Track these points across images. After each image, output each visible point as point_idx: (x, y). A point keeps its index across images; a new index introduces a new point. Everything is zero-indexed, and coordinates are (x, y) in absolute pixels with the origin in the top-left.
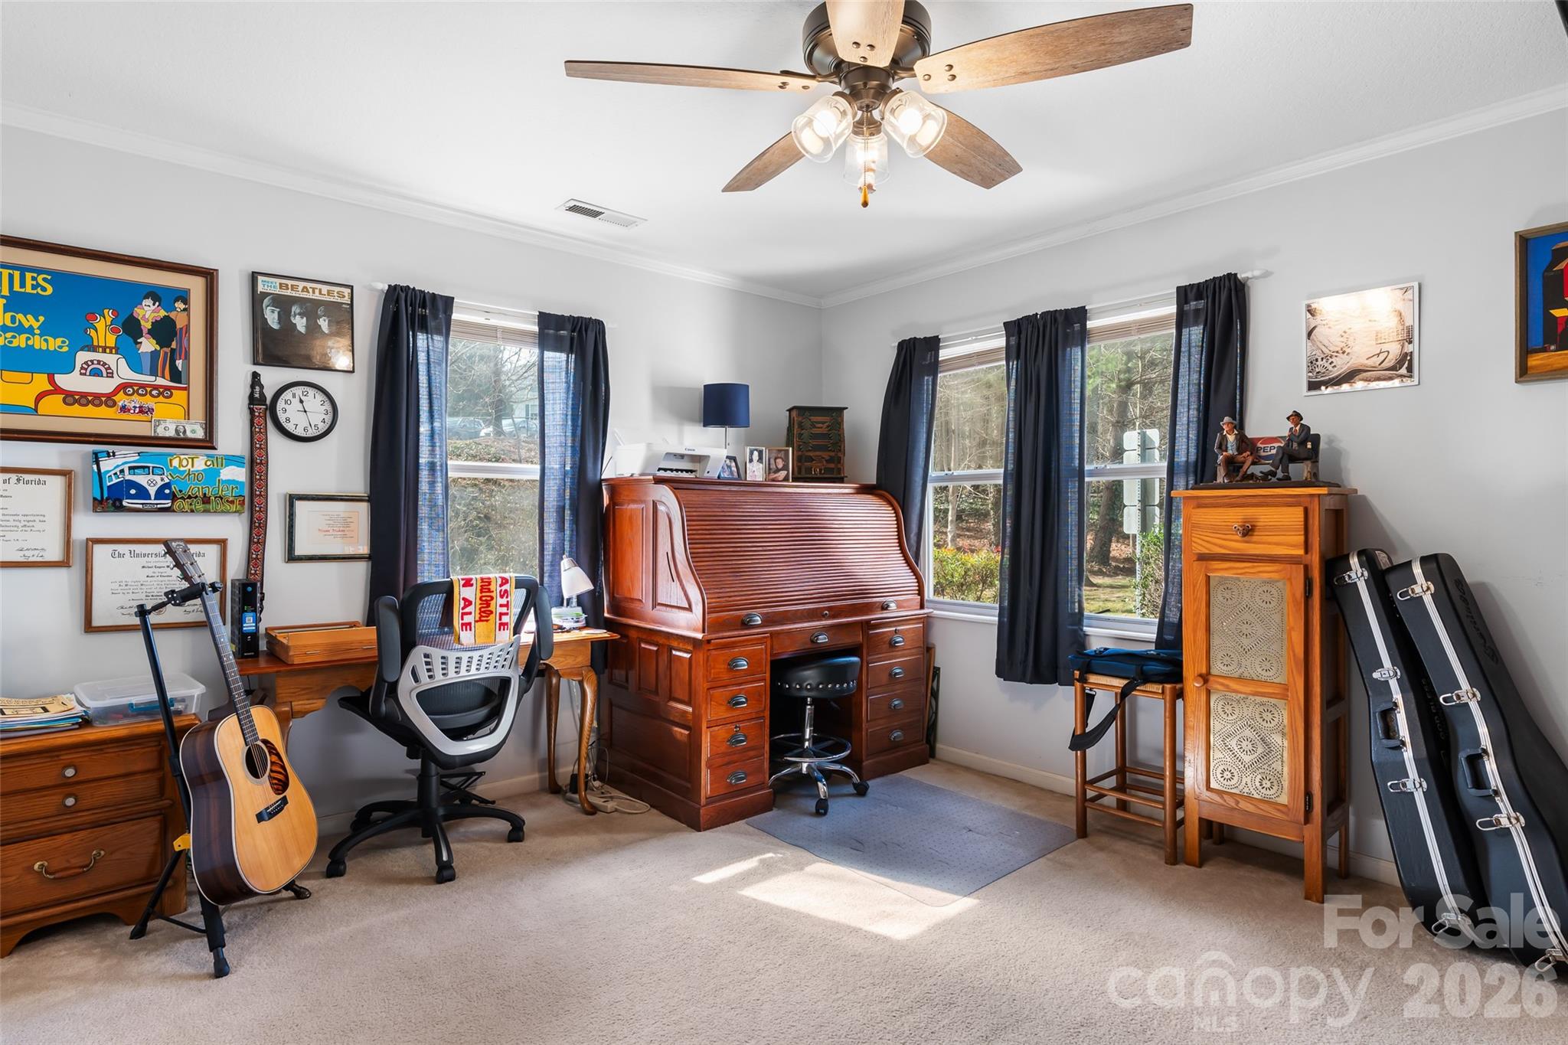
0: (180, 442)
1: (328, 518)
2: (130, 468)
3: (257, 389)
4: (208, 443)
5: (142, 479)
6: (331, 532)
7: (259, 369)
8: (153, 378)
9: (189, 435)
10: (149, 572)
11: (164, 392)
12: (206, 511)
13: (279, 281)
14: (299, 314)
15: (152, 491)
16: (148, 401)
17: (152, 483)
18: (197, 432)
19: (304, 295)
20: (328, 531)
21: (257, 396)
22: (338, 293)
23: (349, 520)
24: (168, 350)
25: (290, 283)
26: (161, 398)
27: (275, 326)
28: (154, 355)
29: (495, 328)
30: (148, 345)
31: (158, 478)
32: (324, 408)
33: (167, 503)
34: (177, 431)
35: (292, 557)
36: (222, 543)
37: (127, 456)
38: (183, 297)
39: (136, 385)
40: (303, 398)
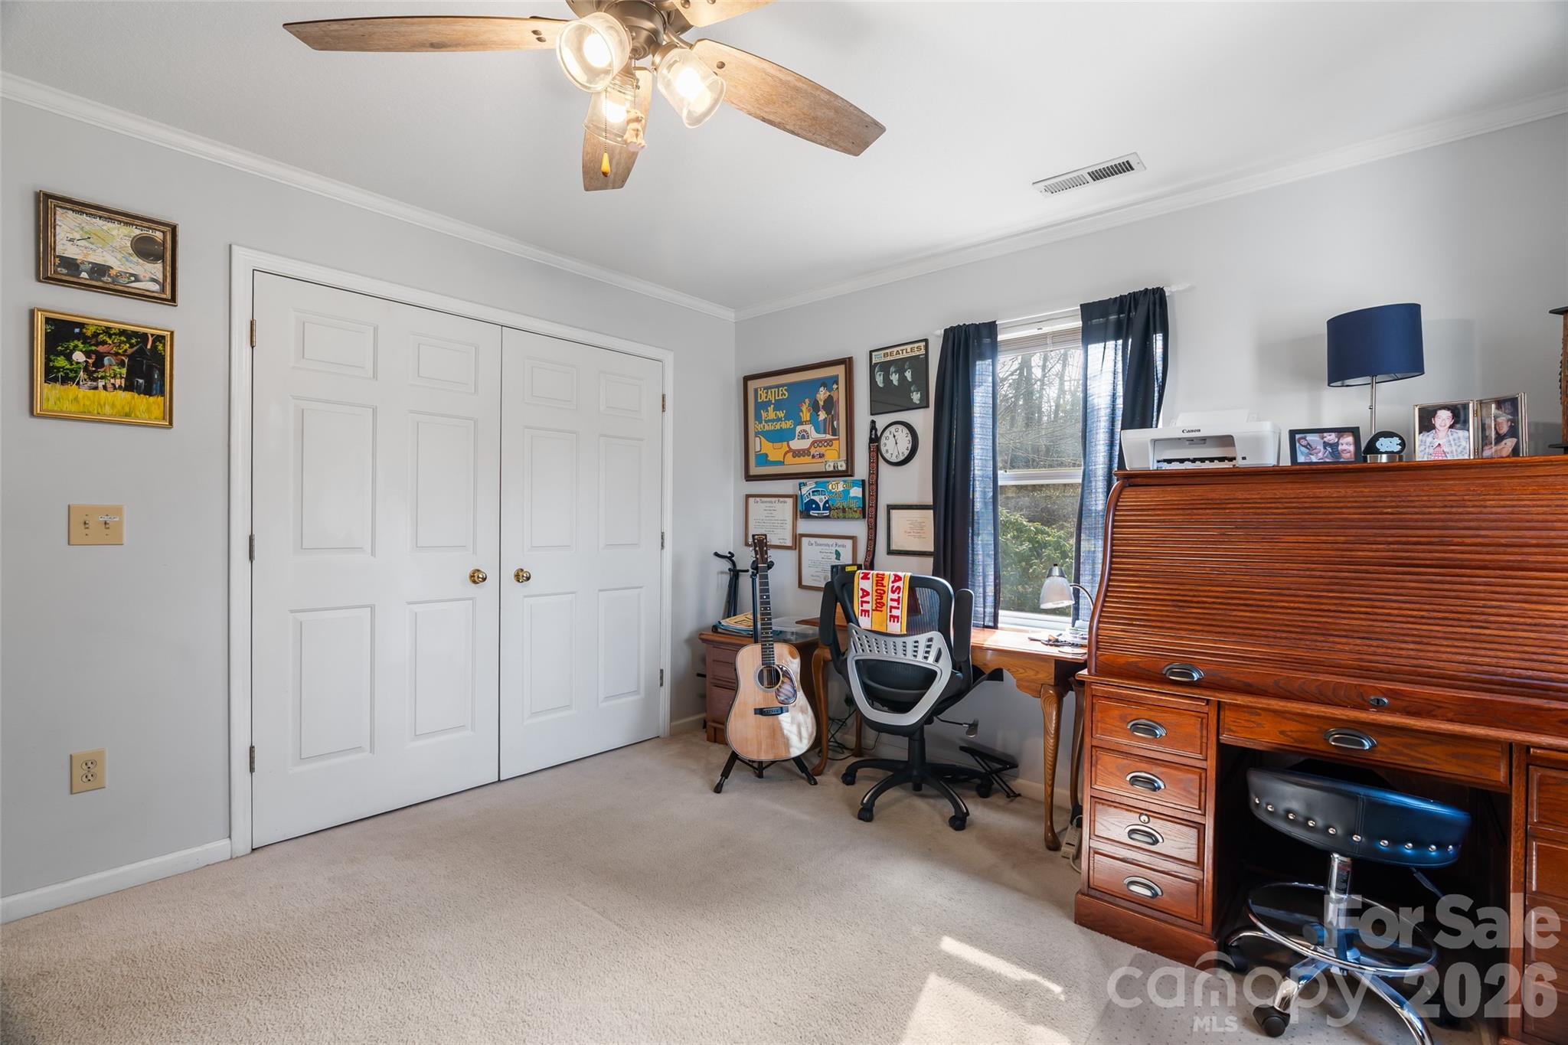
0: (836, 474)
1: (910, 522)
2: (813, 492)
3: (874, 432)
4: (848, 473)
5: (817, 498)
6: (912, 534)
7: (875, 418)
8: (824, 435)
9: (840, 468)
10: (823, 555)
11: (829, 442)
12: (844, 518)
13: (883, 352)
14: (895, 372)
15: (821, 505)
16: (822, 450)
17: (821, 500)
18: (842, 466)
19: (898, 357)
20: (910, 533)
21: (873, 437)
22: (917, 348)
23: (923, 524)
24: (830, 416)
25: (888, 351)
26: (828, 447)
27: (881, 385)
28: (825, 419)
29: (1045, 336)
30: (822, 415)
31: (823, 497)
32: (908, 438)
33: (827, 513)
34: (834, 467)
35: (890, 552)
36: (853, 538)
37: (811, 485)
38: (835, 380)
39: (818, 441)
40: (896, 434)
